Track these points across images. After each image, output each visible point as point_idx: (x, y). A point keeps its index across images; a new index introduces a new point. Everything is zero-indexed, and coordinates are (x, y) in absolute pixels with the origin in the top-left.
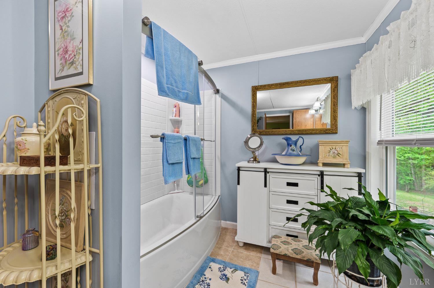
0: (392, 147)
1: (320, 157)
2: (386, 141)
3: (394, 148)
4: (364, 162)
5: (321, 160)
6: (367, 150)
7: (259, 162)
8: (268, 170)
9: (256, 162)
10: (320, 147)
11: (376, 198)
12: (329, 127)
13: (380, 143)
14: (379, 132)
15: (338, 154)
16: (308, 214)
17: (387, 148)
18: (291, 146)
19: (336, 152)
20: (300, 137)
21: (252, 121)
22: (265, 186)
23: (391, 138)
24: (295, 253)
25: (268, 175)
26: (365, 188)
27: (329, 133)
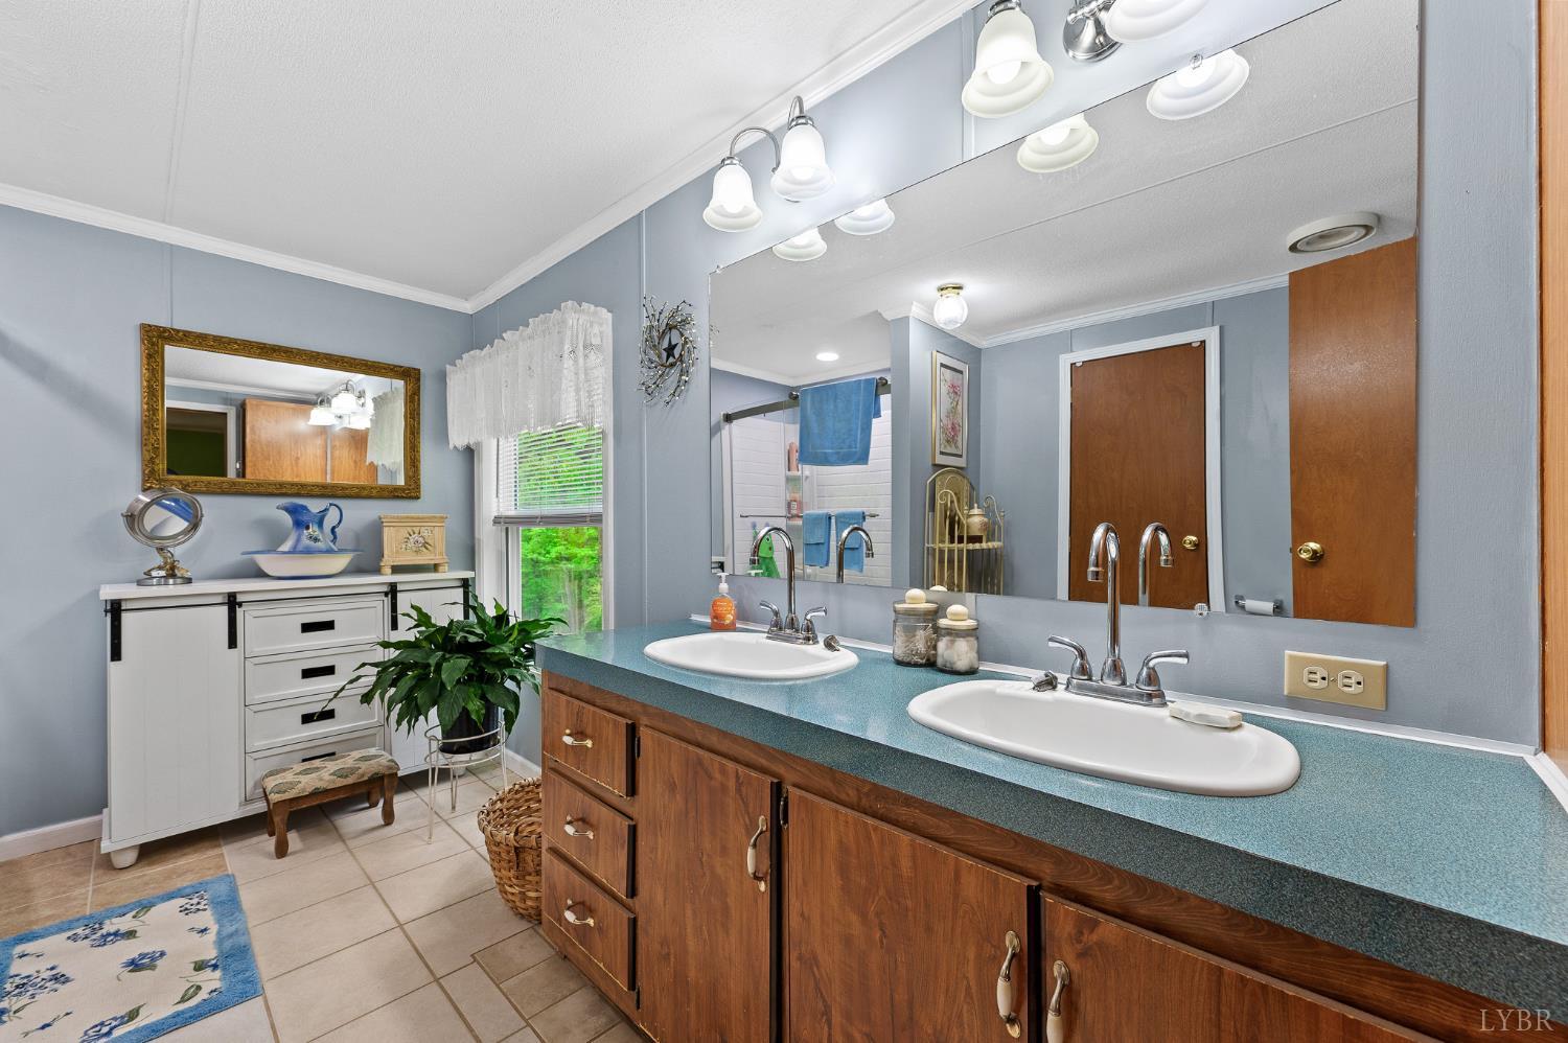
0: (515, 527)
1: (386, 552)
2: (507, 517)
3: (518, 530)
4: (471, 558)
5: (388, 560)
6: (477, 535)
7: (189, 581)
8: (240, 598)
9: (179, 581)
10: (386, 530)
11: (491, 612)
12: (401, 481)
13: (497, 520)
14: (495, 500)
15: (425, 545)
16: (375, 670)
17: (507, 529)
18: (308, 528)
19: (421, 539)
20: (331, 505)
21: (144, 444)
22: (232, 643)
23: (512, 513)
24: (340, 777)
25: (240, 612)
26: (475, 598)
27: (403, 497)
